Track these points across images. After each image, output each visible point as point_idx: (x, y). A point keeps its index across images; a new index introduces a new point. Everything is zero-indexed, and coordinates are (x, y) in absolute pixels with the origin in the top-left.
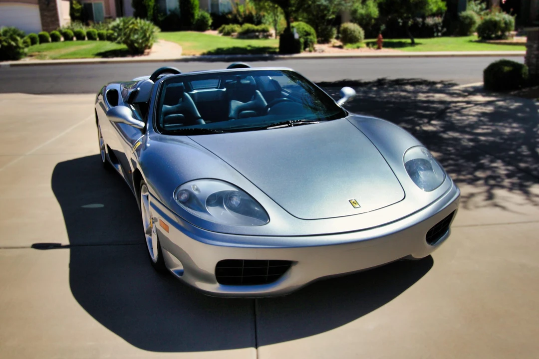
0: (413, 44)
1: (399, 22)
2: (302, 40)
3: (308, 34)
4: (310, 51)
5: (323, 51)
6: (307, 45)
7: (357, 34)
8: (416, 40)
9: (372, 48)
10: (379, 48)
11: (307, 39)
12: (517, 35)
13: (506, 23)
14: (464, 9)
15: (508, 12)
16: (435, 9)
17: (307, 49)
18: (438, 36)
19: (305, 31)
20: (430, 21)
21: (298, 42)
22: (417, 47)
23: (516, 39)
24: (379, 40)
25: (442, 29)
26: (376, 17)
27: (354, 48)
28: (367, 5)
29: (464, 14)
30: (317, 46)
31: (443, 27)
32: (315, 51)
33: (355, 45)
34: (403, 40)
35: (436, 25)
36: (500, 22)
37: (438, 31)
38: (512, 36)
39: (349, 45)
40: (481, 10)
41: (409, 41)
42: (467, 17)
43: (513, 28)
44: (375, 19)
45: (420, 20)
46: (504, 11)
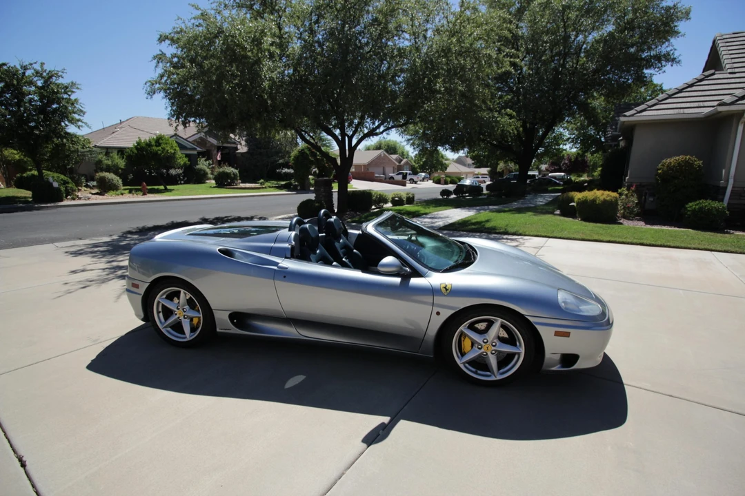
0: (166, 190)
1: (146, 173)
2: (63, 189)
3: (65, 183)
4: (74, 199)
5: (89, 199)
6: (69, 193)
7: (115, 182)
8: (169, 187)
9: (135, 195)
10: (144, 194)
11: (66, 187)
12: (242, 183)
13: (234, 174)
14: (198, 165)
15: (233, 167)
16: (182, 163)
17: (69, 197)
18: (181, 184)
19: (62, 180)
20: (173, 172)
21: (58, 190)
22: (173, 192)
23: (242, 185)
24: (144, 187)
25: (184, 178)
26: (122, 167)
27: (118, 195)
28: (112, 157)
29: (198, 167)
30: (79, 194)
31: (184, 177)
32: (80, 199)
33: (119, 192)
34: (156, 187)
35: (179, 175)
36: (230, 173)
37: (181, 180)
38: (239, 183)
39: (112, 192)
40: (210, 165)
41: (162, 187)
42: (201, 170)
43: (238, 178)
44: (122, 169)
45: (165, 171)
46: (230, 166)
